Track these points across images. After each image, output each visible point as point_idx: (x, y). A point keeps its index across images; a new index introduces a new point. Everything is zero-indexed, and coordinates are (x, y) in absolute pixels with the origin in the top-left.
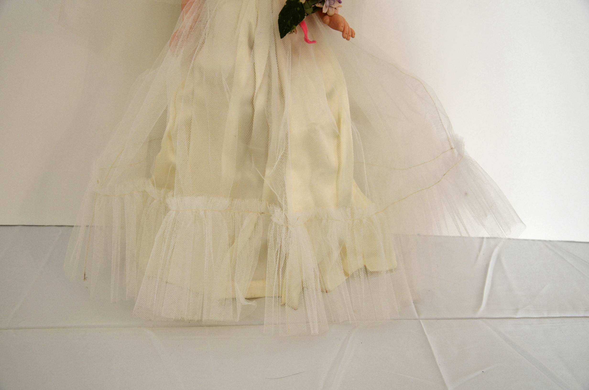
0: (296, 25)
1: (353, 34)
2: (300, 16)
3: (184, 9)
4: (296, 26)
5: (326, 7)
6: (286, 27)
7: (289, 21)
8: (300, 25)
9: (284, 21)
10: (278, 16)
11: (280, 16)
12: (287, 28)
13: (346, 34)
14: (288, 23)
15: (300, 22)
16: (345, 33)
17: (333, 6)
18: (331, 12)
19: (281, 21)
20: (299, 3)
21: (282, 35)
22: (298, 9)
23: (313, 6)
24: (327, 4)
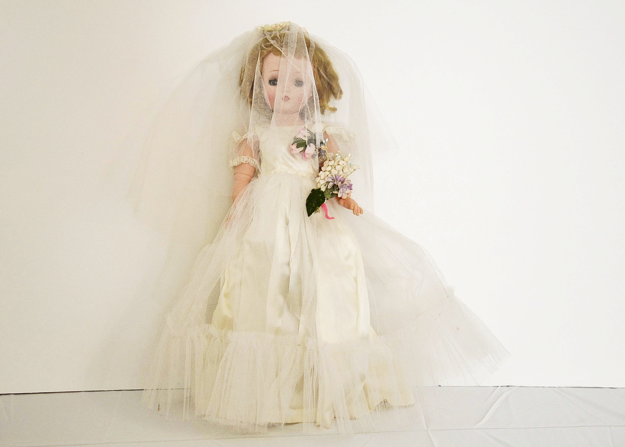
1: (362, 212)
3: (236, 199)
5: (341, 193)
8: (322, 207)
10: (306, 201)
13: (356, 211)
14: (313, 205)
18: (345, 197)
22: (320, 195)
23: (331, 193)
24: (341, 190)
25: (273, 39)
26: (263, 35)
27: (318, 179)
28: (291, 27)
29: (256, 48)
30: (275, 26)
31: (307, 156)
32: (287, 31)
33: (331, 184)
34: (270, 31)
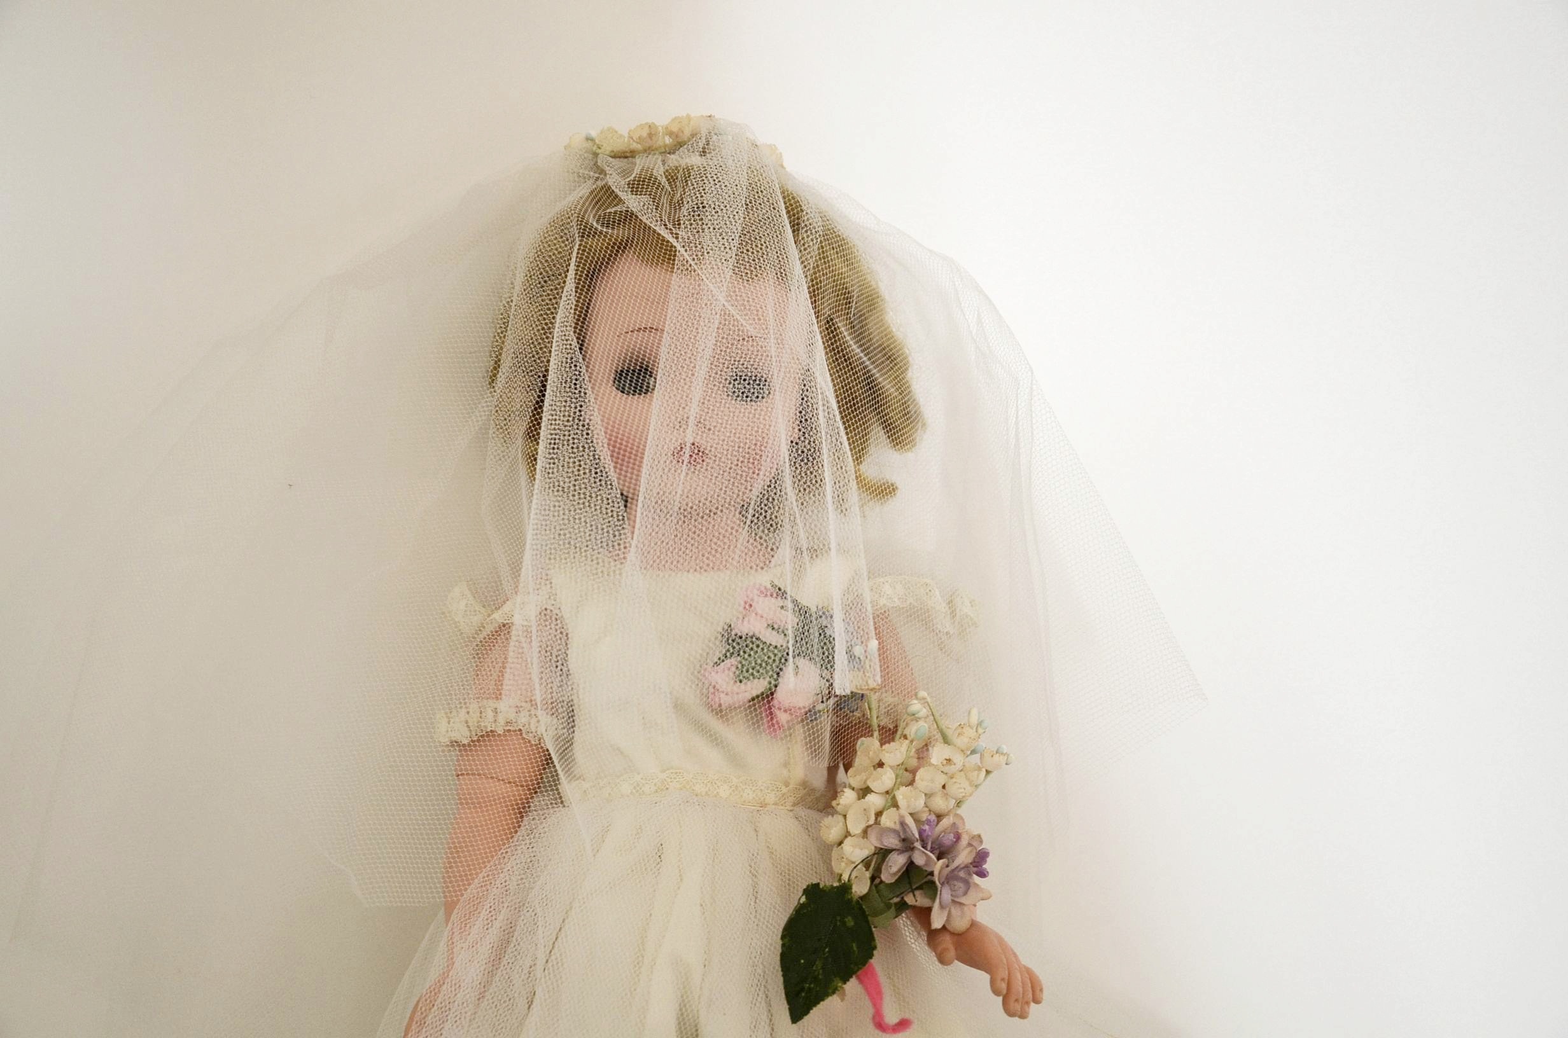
0: (845, 980)
1: (1038, 992)
2: (855, 949)
3: (453, 917)
4: (845, 983)
5: (942, 907)
6: (811, 983)
7: (819, 964)
8: (858, 978)
9: (802, 961)
10: (780, 942)
11: (786, 940)
12: (812, 986)
13: (1017, 1000)
14: (814, 968)
15: (858, 970)
16: (1014, 999)
17: (963, 900)
18: (960, 924)
19: (788, 960)
20: (850, 901)
21: (798, 1012)
22: (850, 921)
23: (896, 900)
24: (945, 894)
25: (637, 186)
26: (592, 173)
27: (832, 829)
28: (715, 137)
29: (560, 226)
30: (645, 134)
31: (783, 717)
32: (695, 160)
33: (896, 863)
34: (626, 155)
